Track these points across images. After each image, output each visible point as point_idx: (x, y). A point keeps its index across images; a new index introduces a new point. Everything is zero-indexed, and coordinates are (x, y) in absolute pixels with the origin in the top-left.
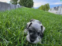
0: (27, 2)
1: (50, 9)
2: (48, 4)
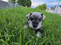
1: (47, 9)
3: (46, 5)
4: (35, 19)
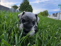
0: (27, 9)
1: (49, 16)
2: (47, 11)
3: (47, 12)
4: (28, 21)
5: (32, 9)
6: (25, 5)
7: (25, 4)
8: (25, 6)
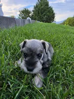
5: (54, 14)
6: (42, 7)
7: (42, 5)
8: (42, 9)
